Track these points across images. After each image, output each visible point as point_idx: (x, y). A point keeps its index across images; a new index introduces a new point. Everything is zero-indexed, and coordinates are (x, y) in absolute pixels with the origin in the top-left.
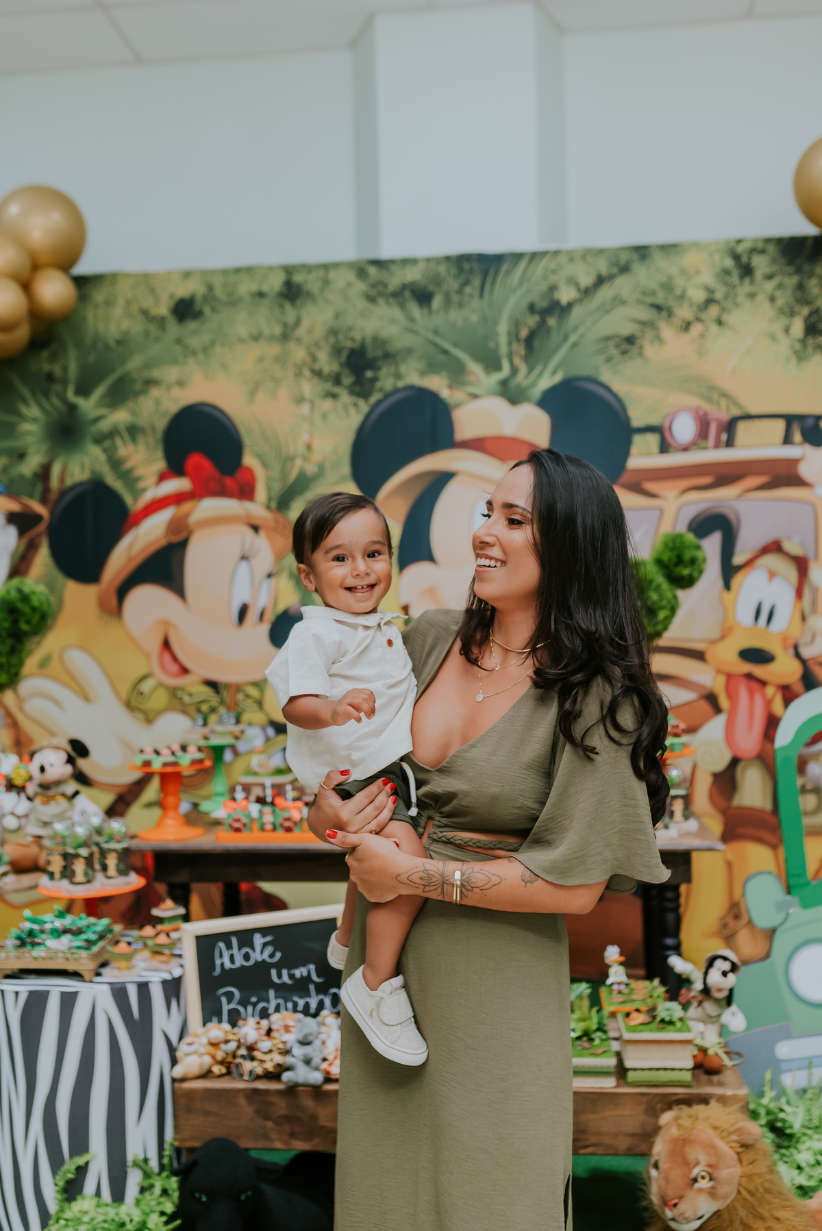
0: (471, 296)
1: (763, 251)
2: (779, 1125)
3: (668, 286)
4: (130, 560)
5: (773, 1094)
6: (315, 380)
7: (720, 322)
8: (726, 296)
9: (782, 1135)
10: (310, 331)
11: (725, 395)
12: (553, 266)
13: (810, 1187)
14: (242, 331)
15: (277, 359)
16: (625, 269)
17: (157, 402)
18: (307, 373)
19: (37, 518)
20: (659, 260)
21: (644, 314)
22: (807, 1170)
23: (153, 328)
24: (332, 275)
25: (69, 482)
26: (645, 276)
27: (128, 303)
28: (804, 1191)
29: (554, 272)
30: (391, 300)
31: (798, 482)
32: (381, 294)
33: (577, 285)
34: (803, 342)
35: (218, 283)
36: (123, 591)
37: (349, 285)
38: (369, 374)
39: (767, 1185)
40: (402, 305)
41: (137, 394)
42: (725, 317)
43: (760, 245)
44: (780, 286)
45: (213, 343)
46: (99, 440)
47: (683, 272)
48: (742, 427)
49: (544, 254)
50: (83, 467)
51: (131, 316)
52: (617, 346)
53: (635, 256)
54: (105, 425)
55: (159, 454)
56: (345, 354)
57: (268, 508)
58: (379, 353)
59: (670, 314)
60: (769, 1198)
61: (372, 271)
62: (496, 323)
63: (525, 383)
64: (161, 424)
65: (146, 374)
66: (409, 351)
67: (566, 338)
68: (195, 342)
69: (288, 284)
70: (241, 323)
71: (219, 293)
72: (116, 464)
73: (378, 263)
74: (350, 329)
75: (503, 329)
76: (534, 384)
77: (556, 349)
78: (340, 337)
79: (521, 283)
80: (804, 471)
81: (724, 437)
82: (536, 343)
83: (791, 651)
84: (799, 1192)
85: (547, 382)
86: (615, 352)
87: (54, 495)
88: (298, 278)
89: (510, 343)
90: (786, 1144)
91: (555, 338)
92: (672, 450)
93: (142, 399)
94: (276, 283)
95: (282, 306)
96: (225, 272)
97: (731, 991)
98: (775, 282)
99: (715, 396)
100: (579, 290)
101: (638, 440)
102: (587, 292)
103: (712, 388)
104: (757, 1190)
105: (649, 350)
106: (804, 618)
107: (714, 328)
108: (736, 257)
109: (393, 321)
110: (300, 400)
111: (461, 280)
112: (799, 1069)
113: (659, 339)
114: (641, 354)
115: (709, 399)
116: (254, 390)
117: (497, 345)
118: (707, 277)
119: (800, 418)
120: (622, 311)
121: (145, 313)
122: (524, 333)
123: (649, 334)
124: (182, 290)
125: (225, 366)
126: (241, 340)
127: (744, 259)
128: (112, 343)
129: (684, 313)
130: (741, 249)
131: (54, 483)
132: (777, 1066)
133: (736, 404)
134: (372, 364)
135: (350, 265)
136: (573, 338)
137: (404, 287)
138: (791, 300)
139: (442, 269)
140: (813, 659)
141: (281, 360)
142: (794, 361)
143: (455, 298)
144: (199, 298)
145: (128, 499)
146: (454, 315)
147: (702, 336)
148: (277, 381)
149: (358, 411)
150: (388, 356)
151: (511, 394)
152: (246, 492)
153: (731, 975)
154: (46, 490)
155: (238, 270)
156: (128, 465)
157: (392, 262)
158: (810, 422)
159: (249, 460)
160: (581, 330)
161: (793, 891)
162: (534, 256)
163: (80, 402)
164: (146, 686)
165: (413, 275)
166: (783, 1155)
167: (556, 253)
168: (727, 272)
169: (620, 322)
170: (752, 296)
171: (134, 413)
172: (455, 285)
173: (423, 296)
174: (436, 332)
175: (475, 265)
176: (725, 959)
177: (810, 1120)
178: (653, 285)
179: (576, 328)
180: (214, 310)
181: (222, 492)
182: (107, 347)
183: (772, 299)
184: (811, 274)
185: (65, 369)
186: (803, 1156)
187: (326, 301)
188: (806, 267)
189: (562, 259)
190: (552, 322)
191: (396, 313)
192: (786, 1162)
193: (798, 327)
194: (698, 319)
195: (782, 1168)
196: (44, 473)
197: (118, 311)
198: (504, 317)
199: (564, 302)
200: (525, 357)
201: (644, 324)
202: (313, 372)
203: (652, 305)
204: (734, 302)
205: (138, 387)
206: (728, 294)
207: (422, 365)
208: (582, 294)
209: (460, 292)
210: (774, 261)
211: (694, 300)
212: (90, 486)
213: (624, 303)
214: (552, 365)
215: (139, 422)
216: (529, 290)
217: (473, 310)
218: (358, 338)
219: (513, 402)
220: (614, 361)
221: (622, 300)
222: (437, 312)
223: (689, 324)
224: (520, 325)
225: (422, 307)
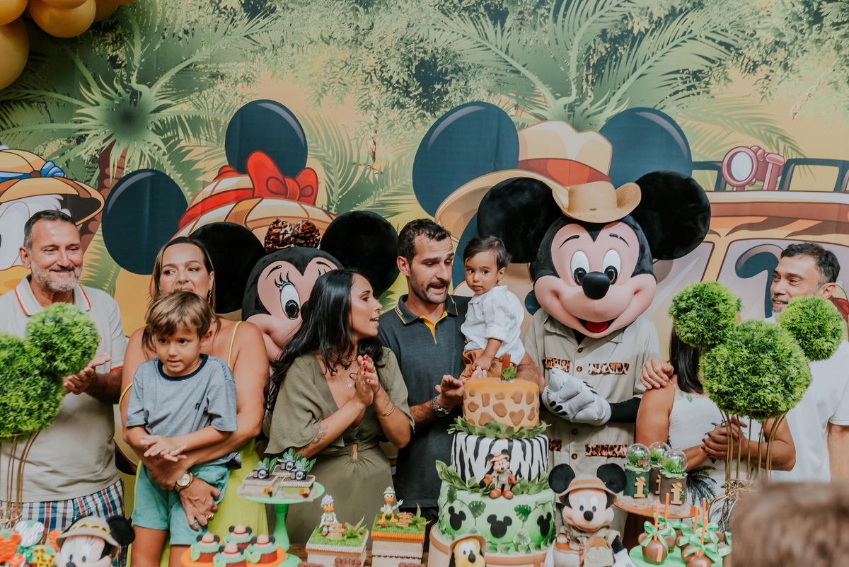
0: (545, 17)
3: (738, 26)
6: (383, 88)
7: (786, 67)
10: (382, 39)
11: (784, 138)
14: (314, 33)
16: (698, 5)
17: (222, 97)
18: (376, 80)
19: (94, 204)
21: (713, 51)
23: (222, 19)
25: (127, 171)
26: (715, 14)
30: (465, 15)
31: (846, 228)
33: (651, 14)
38: (438, 87)
40: (476, 21)
41: (202, 87)
42: (790, 62)
44: (846, 35)
45: (283, 42)
46: (158, 131)
47: (754, 13)
48: (798, 170)
50: (142, 156)
51: (202, 8)
52: (684, 81)
54: (166, 115)
55: (222, 149)
56: (416, 63)
57: (328, 212)
58: (450, 67)
59: (738, 54)
62: (567, 48)
63: (592, 110)
64: (226, 119)
65: (213, 68)
66: (480, 67)
67: (635, 69)
68: (264, 39)
70: (313, 24)
72: (176, 155)
74: (421, 40)
75: (574, 53)
76: (599, 113)
77: (623, 82)
78: (413, 46)
79: (594, 12)
81: (779, 179)
82: (605, 72)
85: (610, 112)
86: (683, 87)
87: (110, 183)
89: (578, 70)
91: (624, 68)
92: (728, 187)
93: (206, 92)
95: (355, 10)
98: (842, 32)
99: (774, 138)
100: (651, 22)
102: (659, 24)
103: (772, 130)
105: (714, 88)
107: (779, 71)
108: (806, 4)
109: (464, 36)
110: (367, 107)
113: (726, 78)
114: (707, 92)
115: (769, 141)
117: (567, 68)
118: (777, 21)
120: (691, 46)
121: (216, 5)
122: (594, 60)
123: (716, 72)
125: (292, 67)
126: (312, 42)
127: (813, 6)
128: (181, 34)
129: (754, 54)
131: (112, 171)
133: (794, 149)
134: (441, 78)
136: (640, 71)
143: (529, 18)
145: (187, 191)
146: (526, 34)
147: (767, 77)
148: (345, 86)
149: (425, 124)
150: (457, 70)
151: (576, 119)
152: (307, 196)
154: (104, 176)
156: (186, 159)
159: (312, 162)
160: (648, 63)
163: (144, 88)
169: (688, 57)
170: (818, 42)
171: (197, 106)
173: (498, 15)
174: (507, 52)
178: (727, 26)
179: (644, 61)
181: (283, 194)
182: (174, 35)
183: (838, 48)
185: (130, 55)
190: (622, 50)
191: (470, 28)
194: (765, 62)
196: (102, 159)
198: (576, 40)
199: (636, 32)
200: (593, 83)
201: (713, 62)
202: (383, 79)
203: (721, 43)
204: (800, 46)
205: (203, 79)
206: (796, 38)
207: (490, 83)
208: (654, 26)
209: (534, 12)
210: (843, 10)
211: (762, 41)
212: (149, 174)
213: (693, 39)
214: (619, 94)
215: (203, 114)
216: (602, 16)
217: (545, 32)
218: (429, 48)
219: (578, 128)
220: (681, 95)
221: (691, 36)
222: (509, 31)
223: (755, 65)
224: (591, 50)
225: (495, 24)
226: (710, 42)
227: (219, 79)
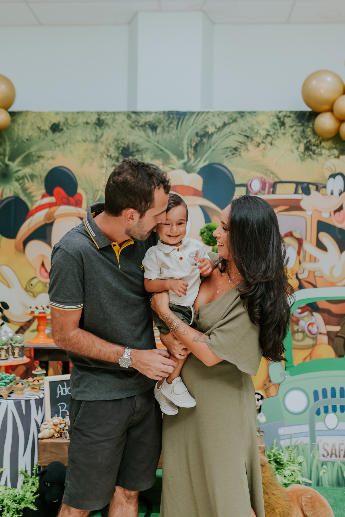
0: (173, 128)
1: (289, 117)
2: (278, 460)
3: (251, 129)
4: (29, 230)
5: (277, 448)
6: (108, 159)
7: (271, 144)
8: (274, 134)
9: (279, 463)
10: (107, 139)
11: (272, 173)
12: (206, 118)
13: (288, 483)
14: (79, 138)
15: (93, 150)
16: (235, 121)
17: (43, 165)
18: (105, 156)
20: (248, 118)
21: (242, 139)
22: (288, 477)
23: (42, 134)
24: (117, 117)
25: (4, 197)
26: (242, 124)
27: (32, 123)
28: (286, 485)
29: (206, 120)
30: (141, 128)
31: (300, 209)
32: (136, 125)
33: (216, 126)
34: (304, 153)
35: (69, 118)
36: (25, 242)
37: (124, 121)
39: (270, 481)
40: (145, 131)
41: (34, 162)
42: (273, 142)
43: (288, 114)
44: (295, 131)
45: (67, 142)
46: (17, 180)
47: (258, 123)
48: (279, 186)
49: (203, 112)
50: (11, 190)
51: (33, 130)
52: (231, 152)
53: (239, 116)
54: (20, 174)
55: (43, 186)
56: (121, 149)
58: (135, 150)
59: (252, 140)
60: (271, 486)
61: (133, 116)
62: (182, 140)
63: (193, 165)
64: (44, 174)
65: (38, 154)
66: (147, 149)
67: (210, 147)
68: (59, 141)
69: (99, 119)
70: (79, 134)
71: (70, 122)
72: (24, 190)
73: (135, 113)
74: (123, 139)
75: (185, 142)
76: (197, 165)
77: (206, 152)
78: (119, 142)
79: (193, 125)
80: (303, 204)
81: (272, 189)
82: (198, 149)
83: (295, 276)
84: (284, 486)
85: (202, 165)
86: (230, 154)
88: (102, 117)
89: (188, 148)
90: (280, 467)
91: (206, 147)
93: (36, 164)
94: (94, 118)
95: (96, 128)
96: (73, 113)
97: (261, 406)
98: (293, 129)
99: (268, 173)
100: (216, 128)
101: (237, 189)
102: (219, 129)
103: (267, 170)
104: (266, 483)
105: (243, 153)
106: (300, 263)
107: (269, 146)
108: (279, 118)
109: (140, 137)
110: (102, 167)
111: (169, 121)
112: (287, 439)
113: (248, 150)
114: (240, 155)
115: (266, 174)
116: (84, 162)
117: (183, 148)
118: (267, 126)
119: (302, 183)
120: (233, 137)
121: (39, 128)
122: (194, 144)
123: (243, 147)
124: (55, 120)
125: (71, 152)
126: (78, 141)
127: (282, 119)
128: (25, 141)
129: (258, 139)
130: (280, 115)
132: (279, 437)
133: (277, 177)
134: (132, 154)
135: (124, 113)
136: (213, 148)
137: (146, 123)
138: (300, 137)
139: (161, 117)
140: (303, 279)
141: (94, 150)
142: (300, 161)
143: (167, 129)
144: (61, 124)
145: (29, 204)
146: (166, 136)
147: (264, 149)
148: (93, 159)
150: (138, 151)
151: (187, 168)
152: (78, 204)
153: (260, 400)
155: (78, 113)
156: (29, 191)
157: (142, 112)
158: (305, 185)
159: (80, 191)
160: (216, 145)
161: (287, 369)
162: (199, 113)
163: (10, 163)
164: (34, 282)
165: (150, 118)
166: (279, 472)
167: (208, 112)
168: (276, 124)
169: (232, 142)
170: (284, 134)
171: (33, 170)
172: (167, 124)
173: (154, 128)
174: (158, 142)
175: (175, 116)
176: (259, 394)
177: (290, 459)
178: (246, 128)
179: (214, 144)
180: (67, 128)
181: (68, 203)
182: (22, 141)
183: (292, 136)
184: (308, 126)
185: (5, 150)
186: (287, 472)
187: (114, 127)
188: (306, 124)
189: (210, 115)
190: (205, 140)
191: (142, 133)
192: (280, 474)
193: (302, 147)
194: (263, 142)
195: (278, 476)
197: (28, 127)
198: (186, 137)
199: (210, 133)
200: (194, 154)
201: (241, 143)
202: (108, 156)
203: (245, 136)
204: (277, 136)
205: (35, 158)
206: (275, 133)
207: (152, 155)
208: (217, 130)
209: (168, 126)
210: (293, 120)
211: (262, 134)
212: (13, 198)
213: (234, 134)
214: (204, 158)
215: (35, 173)
216: (196, 127)
217: (174, 134)
218: (127, 143)
219: (188, 172)
220: (229, 157)
221: (233, 133)
222: (159, 134)
223: (259, 144)
224: (192, 141)
225: (153, 132)
226: (240, 135)
227: (41, 158)
